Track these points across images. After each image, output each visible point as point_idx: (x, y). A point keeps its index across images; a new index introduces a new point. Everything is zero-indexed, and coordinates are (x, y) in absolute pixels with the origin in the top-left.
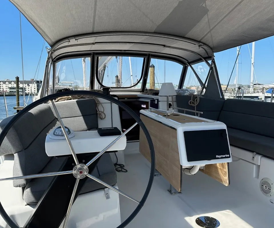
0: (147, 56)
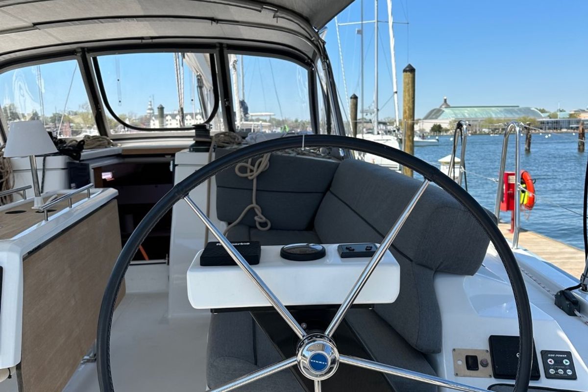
0: (218, 49)
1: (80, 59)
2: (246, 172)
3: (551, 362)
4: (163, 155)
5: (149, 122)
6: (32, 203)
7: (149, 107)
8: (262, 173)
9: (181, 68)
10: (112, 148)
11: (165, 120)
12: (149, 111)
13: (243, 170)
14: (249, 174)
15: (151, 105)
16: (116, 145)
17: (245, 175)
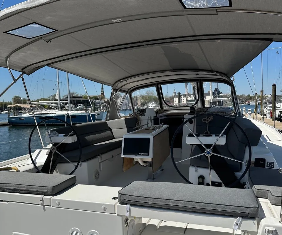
1: (156, 86)
2: (205, 121)
3: (268, 164)
4: (180, 116)
5: (174, 99)
6: (150, 127)
7: (174, 92)
8: (210, 121)
9: (187, 86)
10: (165, 113)
11: (181, 98)
12: (174, 94)
13: (204, 120)
14: (206, 122)
15: (175, 91)
16: (166, 112)
17: (205, 122)
